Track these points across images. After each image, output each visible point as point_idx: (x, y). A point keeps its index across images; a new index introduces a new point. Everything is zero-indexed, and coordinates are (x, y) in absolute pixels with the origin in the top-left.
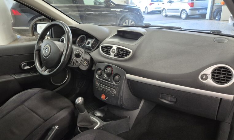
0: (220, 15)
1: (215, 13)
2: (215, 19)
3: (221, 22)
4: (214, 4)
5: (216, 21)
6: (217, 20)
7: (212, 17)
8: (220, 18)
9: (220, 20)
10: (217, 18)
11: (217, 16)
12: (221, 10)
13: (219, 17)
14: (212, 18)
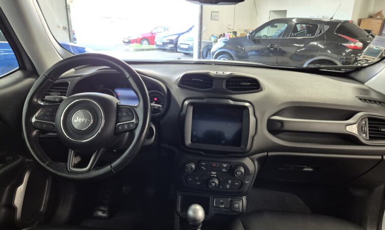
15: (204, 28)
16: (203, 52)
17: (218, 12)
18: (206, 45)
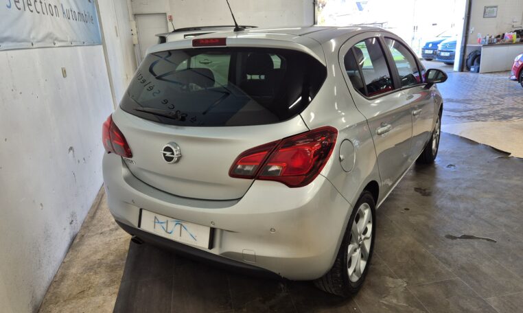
0: (479, 62)
1: (470, 61)
2: (469, 69)
3: (480, 75)
4: (467, 45)
5: (471, 75)
6: (472, 72)
7: (464, 67)
8: (479, 68)
9: (478, 71)
10: (472, 69)
11: (472, 64)
12: (480, 55)
13: (477, 67)
14: (465, 69)
15: (472, 29)
16: (467, 59)
17: (495, 7)
18: (474, 50)
